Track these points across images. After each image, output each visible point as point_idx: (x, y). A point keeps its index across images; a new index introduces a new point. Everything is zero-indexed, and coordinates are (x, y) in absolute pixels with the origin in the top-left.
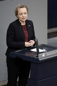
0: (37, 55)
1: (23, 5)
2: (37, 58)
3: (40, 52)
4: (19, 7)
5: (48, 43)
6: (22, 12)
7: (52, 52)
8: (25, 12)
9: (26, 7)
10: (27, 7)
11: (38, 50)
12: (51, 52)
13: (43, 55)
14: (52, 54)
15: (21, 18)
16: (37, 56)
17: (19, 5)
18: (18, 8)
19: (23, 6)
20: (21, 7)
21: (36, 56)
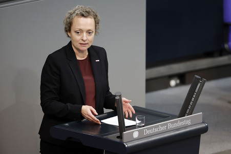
0: (118, 134)
1: (87, 10)
2: (118, 140)
3: (126, 125)
4: (76, 12)
5: (147, 104)
6: (82, 27)
7: (158, 126)
8: (89, 30)
9: (95, 17)
10: (98, 16)
11: (121, 122)
12: (155, 127)
13: (136, 134)
14: (156, 130)
15: (77, 41)
16: (120, 137)
17: (79, 8)
18: (74, 15)
19: (88, 13)
20: (83, 15)
21: (118, 137)
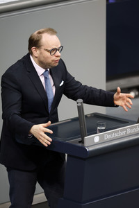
7: (118, 131)
11: (83, 127)
12: (115, 132)
14: (116, 135)
